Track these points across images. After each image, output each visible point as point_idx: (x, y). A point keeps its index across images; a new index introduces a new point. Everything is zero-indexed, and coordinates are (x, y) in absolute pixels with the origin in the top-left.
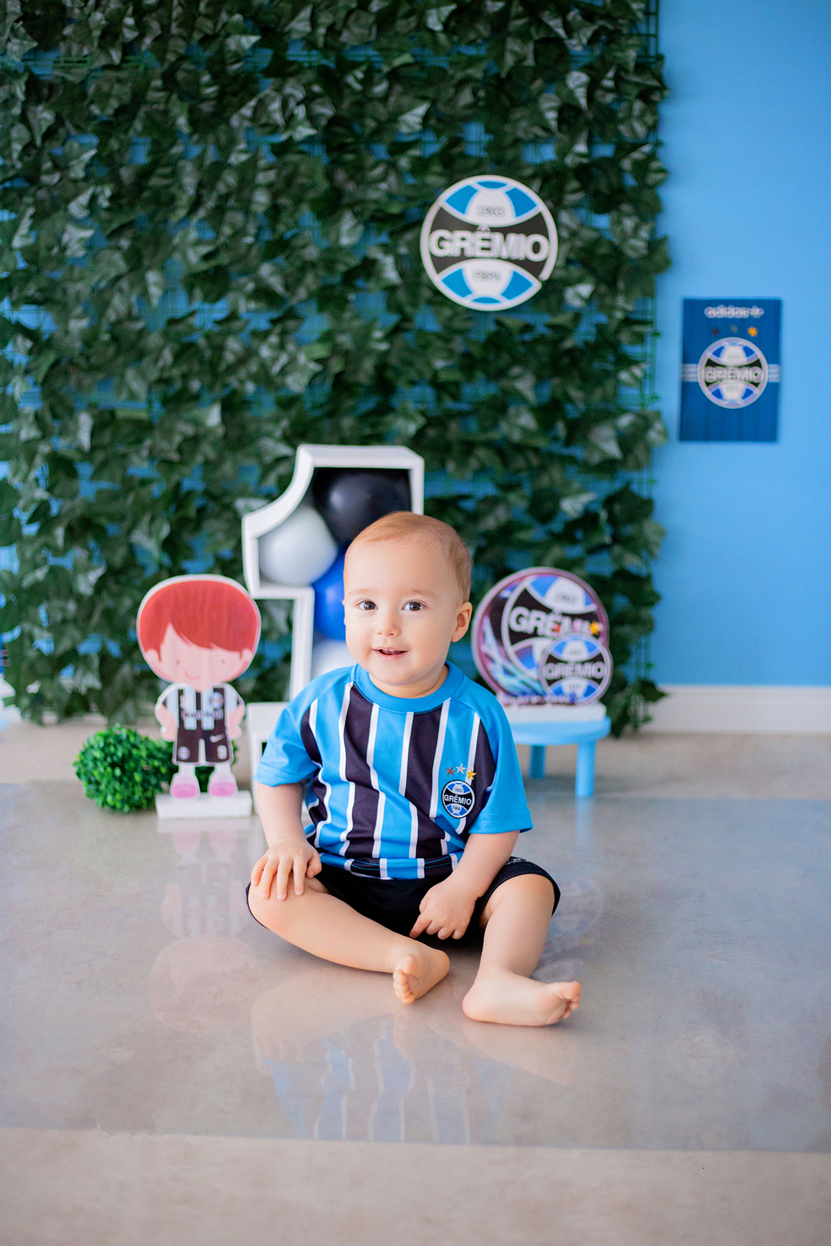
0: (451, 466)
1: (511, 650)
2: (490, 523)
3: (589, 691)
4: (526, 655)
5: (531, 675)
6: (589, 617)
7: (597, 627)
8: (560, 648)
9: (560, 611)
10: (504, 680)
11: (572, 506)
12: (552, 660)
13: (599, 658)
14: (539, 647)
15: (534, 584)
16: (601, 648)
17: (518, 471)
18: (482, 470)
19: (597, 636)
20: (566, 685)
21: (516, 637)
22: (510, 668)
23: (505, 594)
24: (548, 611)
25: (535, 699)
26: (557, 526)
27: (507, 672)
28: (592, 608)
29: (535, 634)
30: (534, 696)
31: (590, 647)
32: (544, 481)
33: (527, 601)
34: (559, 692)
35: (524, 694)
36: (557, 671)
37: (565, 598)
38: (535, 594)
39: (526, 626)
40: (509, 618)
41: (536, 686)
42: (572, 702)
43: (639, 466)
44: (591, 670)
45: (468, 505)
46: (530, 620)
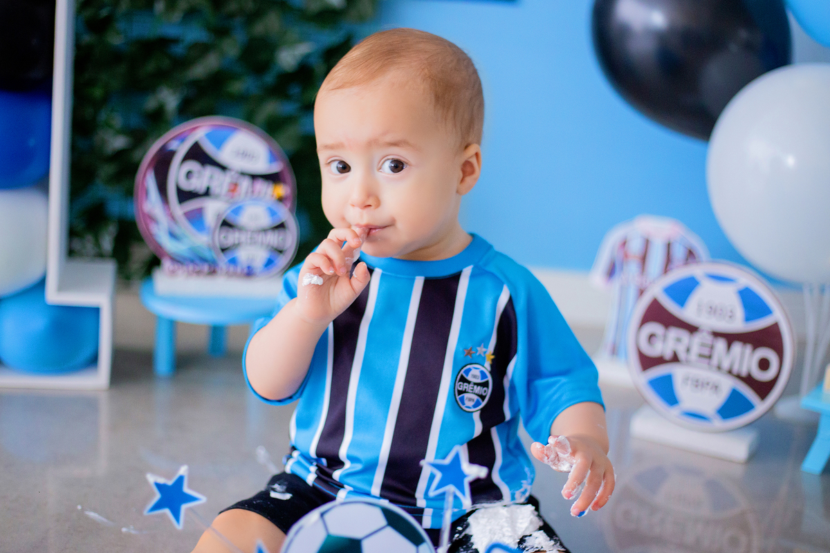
0: (160, 7)
1: (179, 210)
2: (199, 70)
3: (269, 263)
4: (196, 217)
5: (200, 240)
6: (273, 178)
7: (282, 190)
8: (237, 211)
9: (240, 170)
10: (169, 245)
11: (288, 58)
12: (226, 224)
13: (281, 226)
14: (213, 209)
15: (208, 135)
16: (285, 214)
17: (231, 16)
18: (191, 14)
19: (281, 200)
20: (243, 255)
21: (184, 196)
22: (177, 230)
23: (173, 146)
24: (223, 168)
25: (206, 268)
26: (269, 78)
27: (173, 235)
28: (276, 168)
29: (207, 193)
30: (204, 264)
31: (272, 213)
32: (259, 28)
33: (197, 154)
34: (233, 261)
35: (192, 261)
36: (231, 237)
37: (245, 154)
38: (209, 148)
39: (197, 184)
40: (178, 173)
41: (207, 254)
42: (249, 273)
43: (362, 19)
44: (273, 239)
45: (178, 50)
46: (202, 178)
